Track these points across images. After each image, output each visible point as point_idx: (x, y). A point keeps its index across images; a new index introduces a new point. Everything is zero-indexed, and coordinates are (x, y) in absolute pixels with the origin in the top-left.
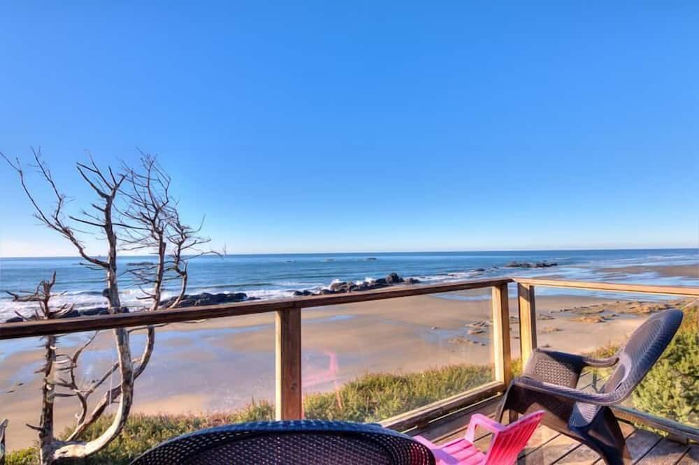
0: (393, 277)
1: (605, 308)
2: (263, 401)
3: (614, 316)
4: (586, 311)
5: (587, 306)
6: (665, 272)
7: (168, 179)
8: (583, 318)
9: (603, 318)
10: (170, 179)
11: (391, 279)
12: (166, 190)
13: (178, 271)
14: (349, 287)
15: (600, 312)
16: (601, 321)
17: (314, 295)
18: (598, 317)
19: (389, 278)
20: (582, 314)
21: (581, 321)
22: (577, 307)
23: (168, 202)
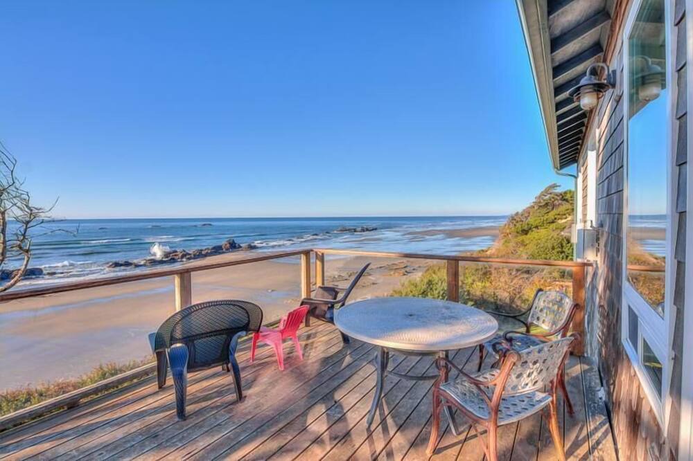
0: (230, 243)
1: (409, 264)
2: (111, 365)
3: (414, 269)
4: (395, 267)
5: (396, 263)
6: (450, 234)
7: (14, 162)
8: (392, 273)
9: (406, 272)
10: (16, 161)
11: (228, 245)
12: (12, 171)
13: (21, 248)
14: (180, 255)
15: (405, 267)
16: (405, 275)
17: (137, 266)
18: (403, 271)
19: (226, 245)
20: (392, 269)
21: (391, 275)
22: (390, 264)
23: (14, 183)
